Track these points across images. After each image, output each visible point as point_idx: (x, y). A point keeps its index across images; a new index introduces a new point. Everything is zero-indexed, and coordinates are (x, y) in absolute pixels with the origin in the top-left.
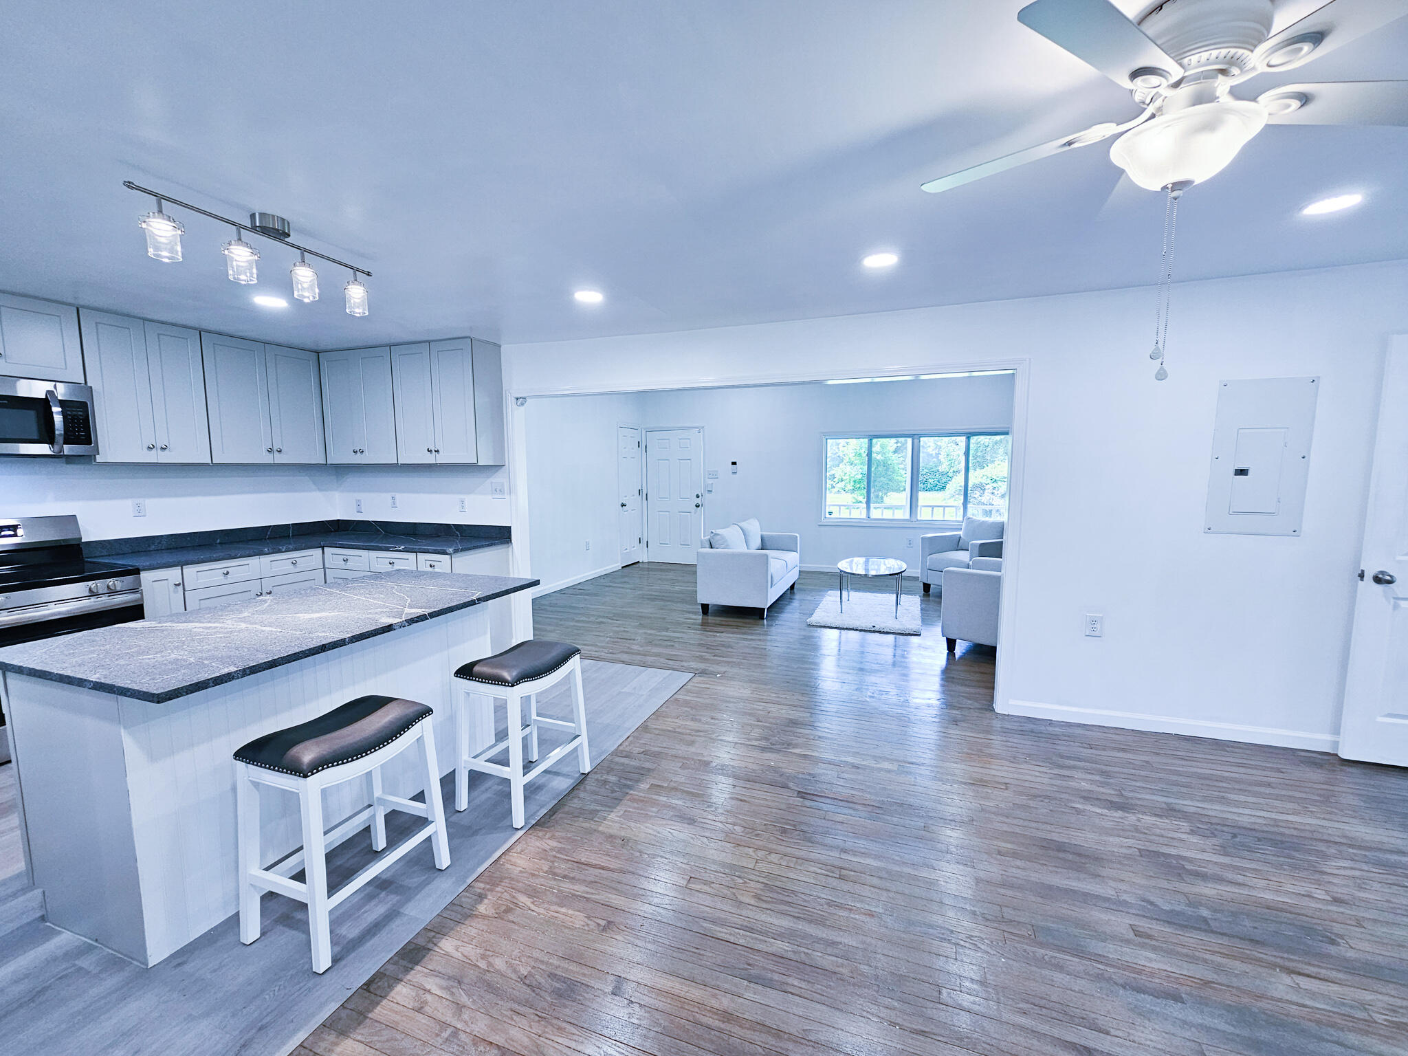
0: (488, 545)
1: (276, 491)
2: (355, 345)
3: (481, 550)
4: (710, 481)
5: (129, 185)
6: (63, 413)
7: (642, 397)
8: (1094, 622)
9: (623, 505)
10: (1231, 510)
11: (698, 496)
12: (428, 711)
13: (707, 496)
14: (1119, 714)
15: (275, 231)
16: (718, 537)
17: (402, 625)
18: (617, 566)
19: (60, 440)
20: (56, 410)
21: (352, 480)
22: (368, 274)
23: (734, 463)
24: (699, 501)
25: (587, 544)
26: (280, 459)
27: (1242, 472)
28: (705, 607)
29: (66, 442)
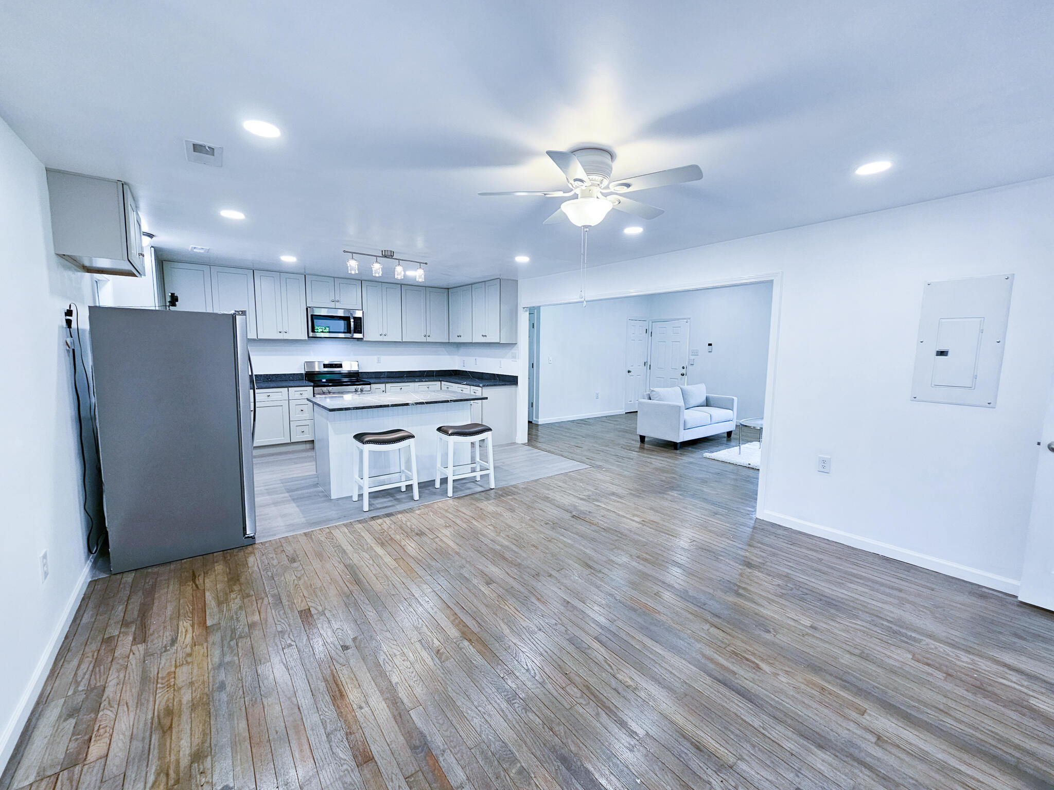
0: (503, 385)
1: (430, 355)
2: (459, 285)
3: (500, 387)
4: (692, 357)
5: (344, 251)
6: (354, 322)
7: (650, 299)
8: (824, 462)
9: (629, 372)
10: (933, 384)
11: (683, 368)
12: (413, 437)
13: (690, 368)
14: (843, 533)
15: (388, 255)
16: (654, 393)
17: (412, 404)
18: (623, 411)
19: (352, 331)
20: (352, 320)
21: (463, 350)
22: (426, 264)
23: (710, 345)
24: (684, 371)
25: (597, 394)
26: (429, 340)
27: (942, 353)
28: (642, 438)
29: (355, 332)
